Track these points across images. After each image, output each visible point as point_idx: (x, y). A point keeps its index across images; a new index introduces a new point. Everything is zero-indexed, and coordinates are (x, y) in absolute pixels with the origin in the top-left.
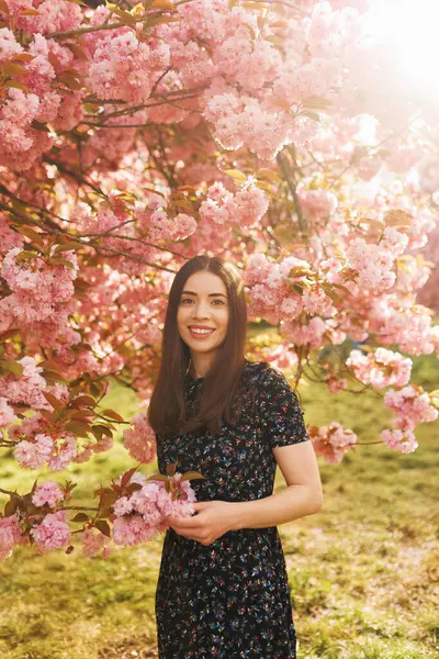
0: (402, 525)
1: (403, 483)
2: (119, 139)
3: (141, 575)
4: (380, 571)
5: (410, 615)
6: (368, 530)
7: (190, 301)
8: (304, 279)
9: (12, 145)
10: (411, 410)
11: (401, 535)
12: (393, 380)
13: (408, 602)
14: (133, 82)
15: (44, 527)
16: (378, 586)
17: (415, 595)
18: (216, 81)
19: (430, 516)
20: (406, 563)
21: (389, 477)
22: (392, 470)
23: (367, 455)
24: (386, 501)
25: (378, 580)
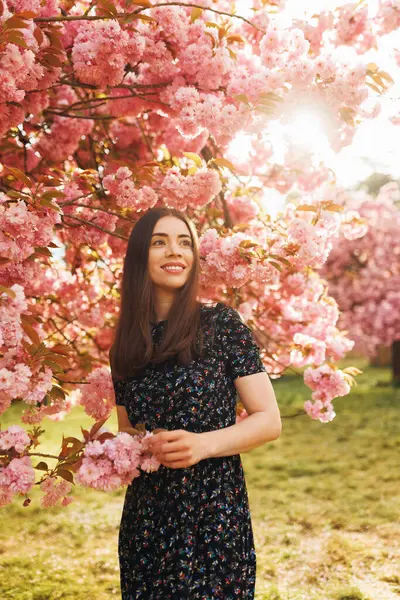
0: (300, 519)
1: (295, 488)
2: (67, 142)
3: (57, 576)
4: (287, 557)
5: (319, 590)
6: (270, 526)
7: (162, 243)
8: (251, 250)
9: (6, 93)
10: (328, 384)
11: (300, 528)
12: (311, 360)
13: (316, 580)
14: (112, 63)
15: (10, 470)
16: (287, 569)
17: (322, 573)
18: (177, 79)
19: (323, 512)
20: (309, 549)
21: (282, 484)
22: (283, 478)
23: (259, 468)
24: (281, 503)
25: (286, 564)
